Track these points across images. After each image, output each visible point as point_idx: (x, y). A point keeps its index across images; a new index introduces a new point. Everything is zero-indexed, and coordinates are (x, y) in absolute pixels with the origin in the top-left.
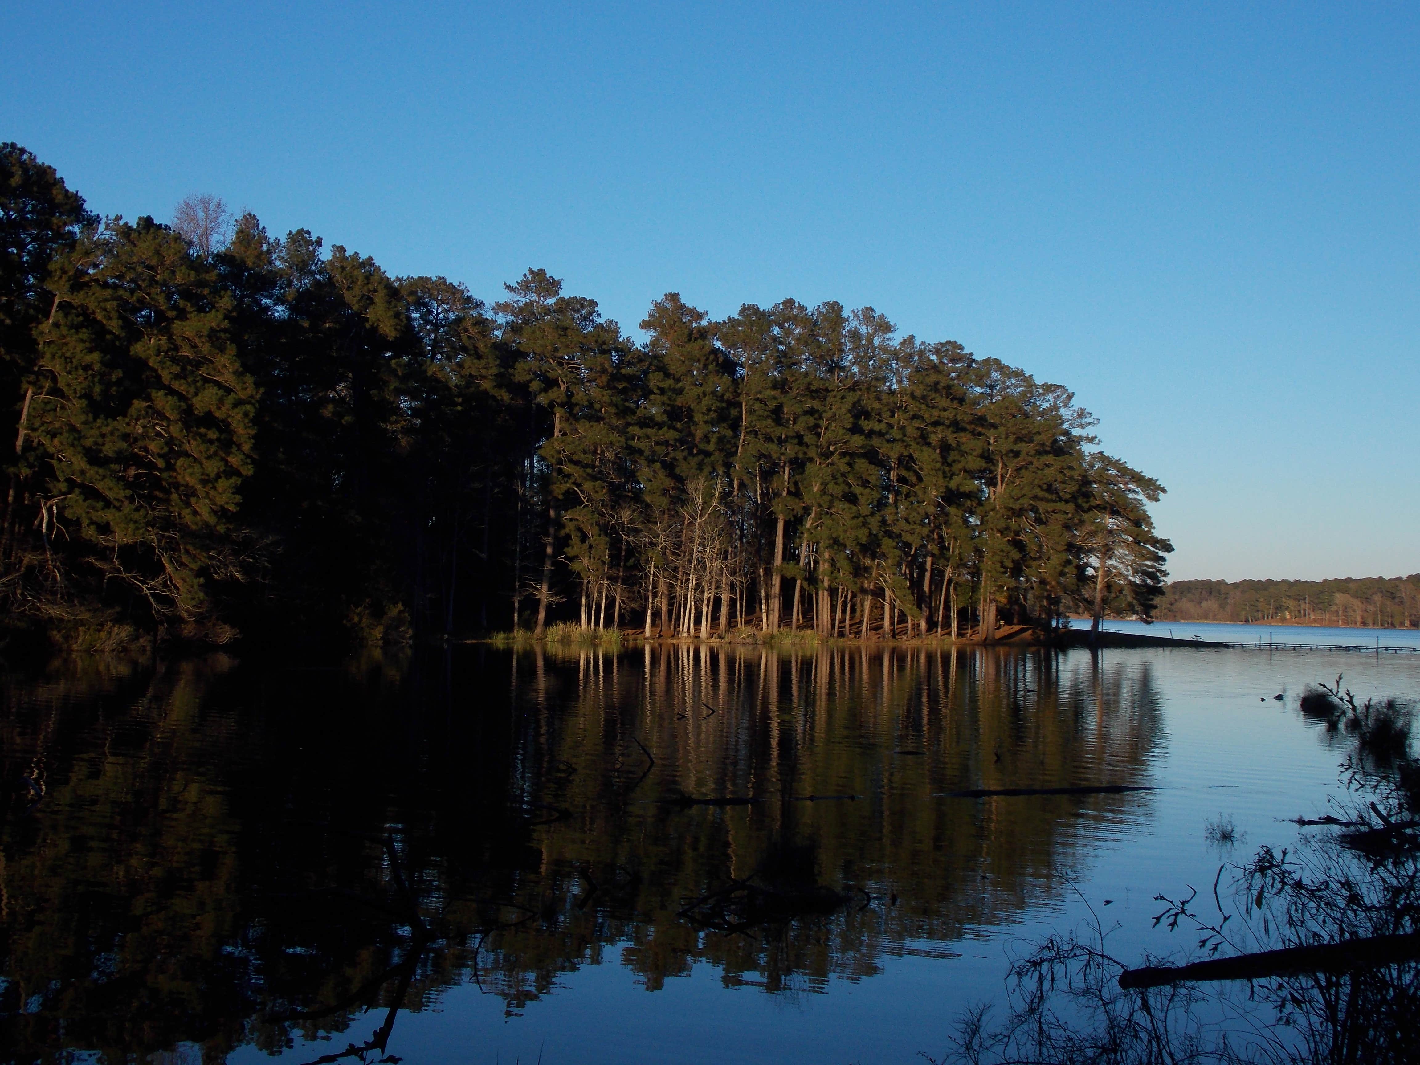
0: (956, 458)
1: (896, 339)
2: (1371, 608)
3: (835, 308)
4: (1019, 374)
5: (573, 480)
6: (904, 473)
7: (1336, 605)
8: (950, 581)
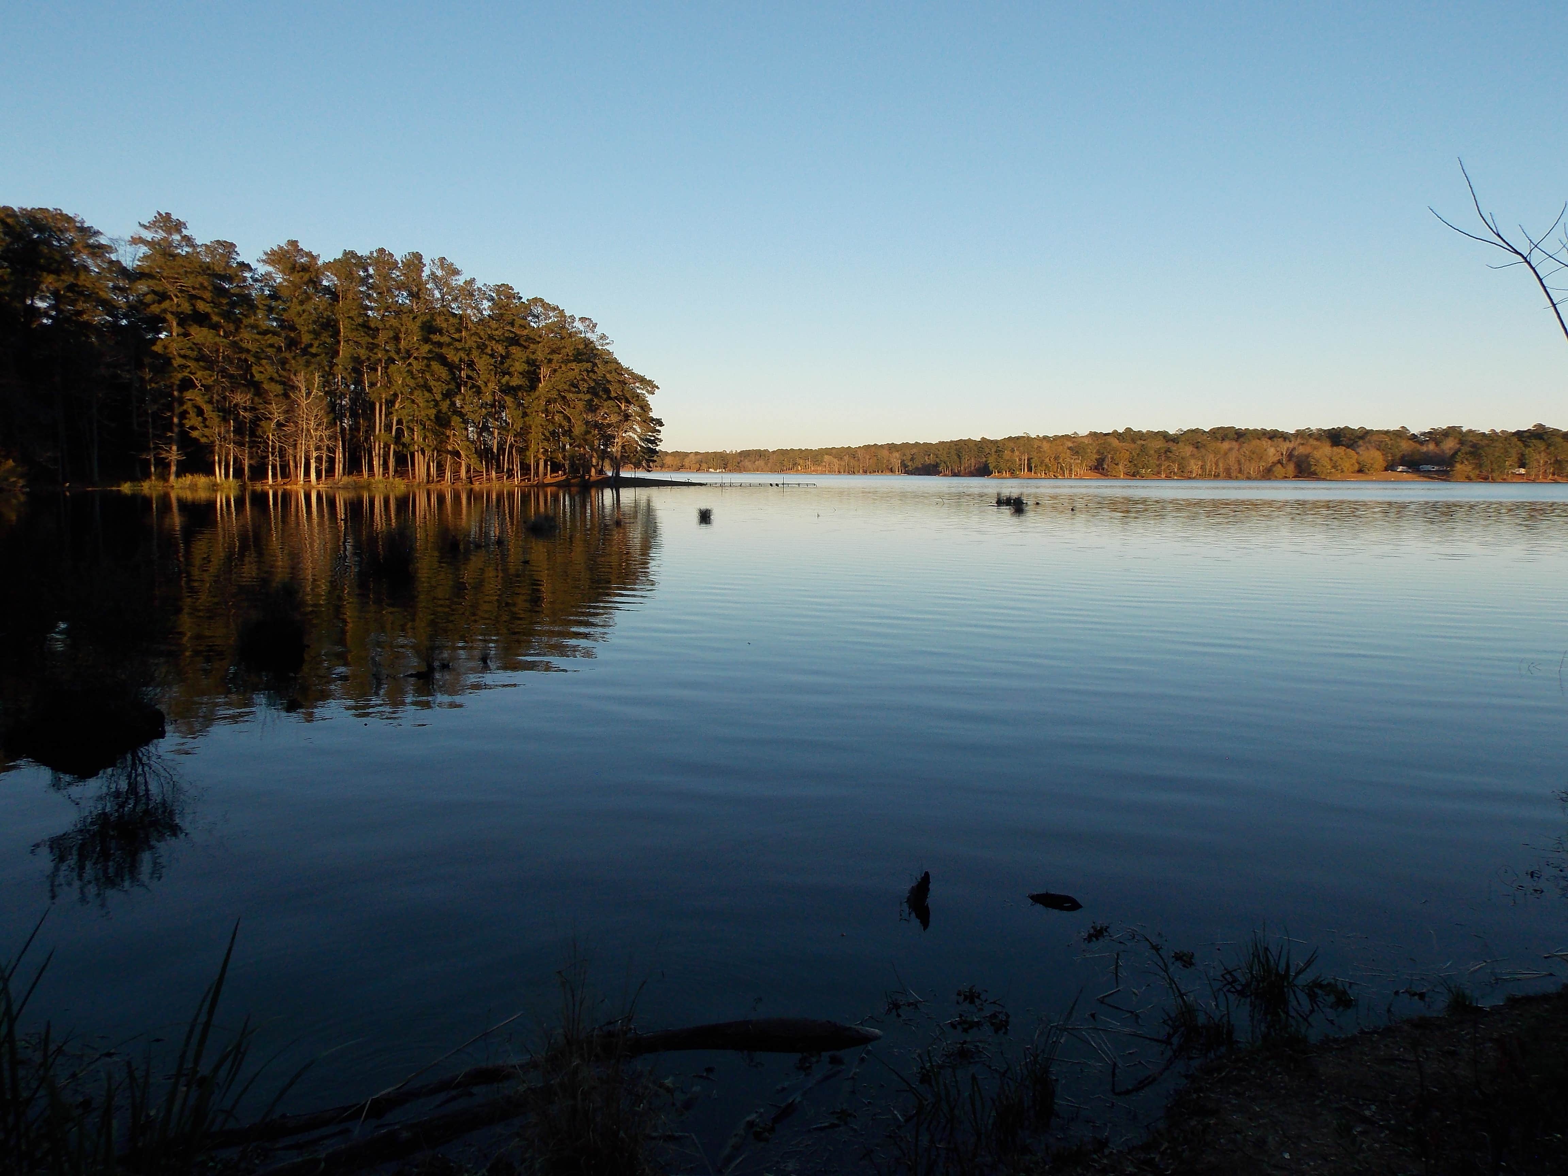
0: (511, 364)
1: (460, 280)
2: (843, 463)
3: (418, 257)
4: (555, 309)
5: (188, 370)
6: (470, 373)
7: (825, 462)
8: (511, 446)
